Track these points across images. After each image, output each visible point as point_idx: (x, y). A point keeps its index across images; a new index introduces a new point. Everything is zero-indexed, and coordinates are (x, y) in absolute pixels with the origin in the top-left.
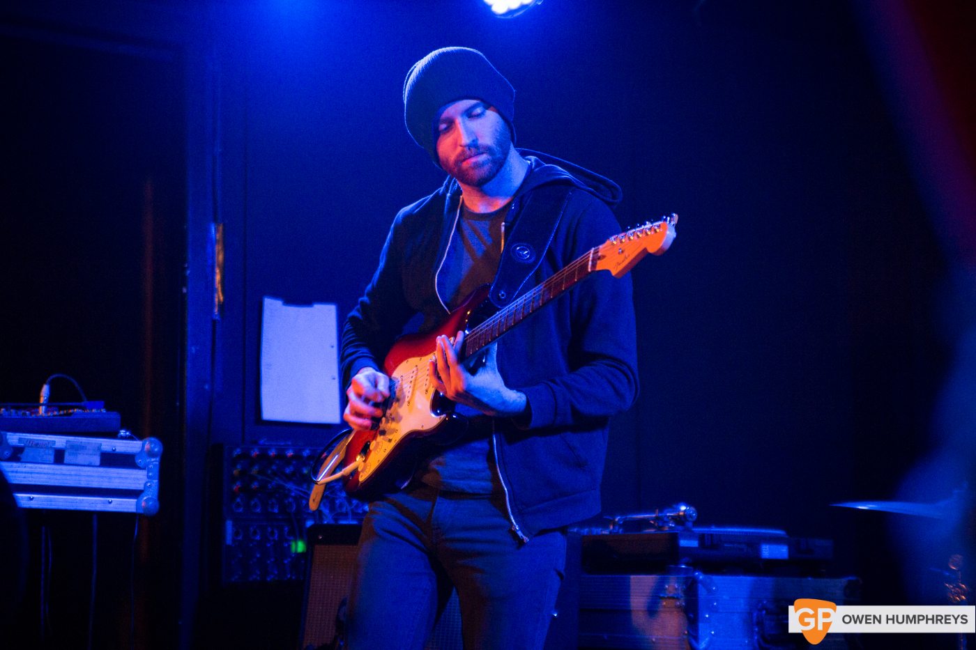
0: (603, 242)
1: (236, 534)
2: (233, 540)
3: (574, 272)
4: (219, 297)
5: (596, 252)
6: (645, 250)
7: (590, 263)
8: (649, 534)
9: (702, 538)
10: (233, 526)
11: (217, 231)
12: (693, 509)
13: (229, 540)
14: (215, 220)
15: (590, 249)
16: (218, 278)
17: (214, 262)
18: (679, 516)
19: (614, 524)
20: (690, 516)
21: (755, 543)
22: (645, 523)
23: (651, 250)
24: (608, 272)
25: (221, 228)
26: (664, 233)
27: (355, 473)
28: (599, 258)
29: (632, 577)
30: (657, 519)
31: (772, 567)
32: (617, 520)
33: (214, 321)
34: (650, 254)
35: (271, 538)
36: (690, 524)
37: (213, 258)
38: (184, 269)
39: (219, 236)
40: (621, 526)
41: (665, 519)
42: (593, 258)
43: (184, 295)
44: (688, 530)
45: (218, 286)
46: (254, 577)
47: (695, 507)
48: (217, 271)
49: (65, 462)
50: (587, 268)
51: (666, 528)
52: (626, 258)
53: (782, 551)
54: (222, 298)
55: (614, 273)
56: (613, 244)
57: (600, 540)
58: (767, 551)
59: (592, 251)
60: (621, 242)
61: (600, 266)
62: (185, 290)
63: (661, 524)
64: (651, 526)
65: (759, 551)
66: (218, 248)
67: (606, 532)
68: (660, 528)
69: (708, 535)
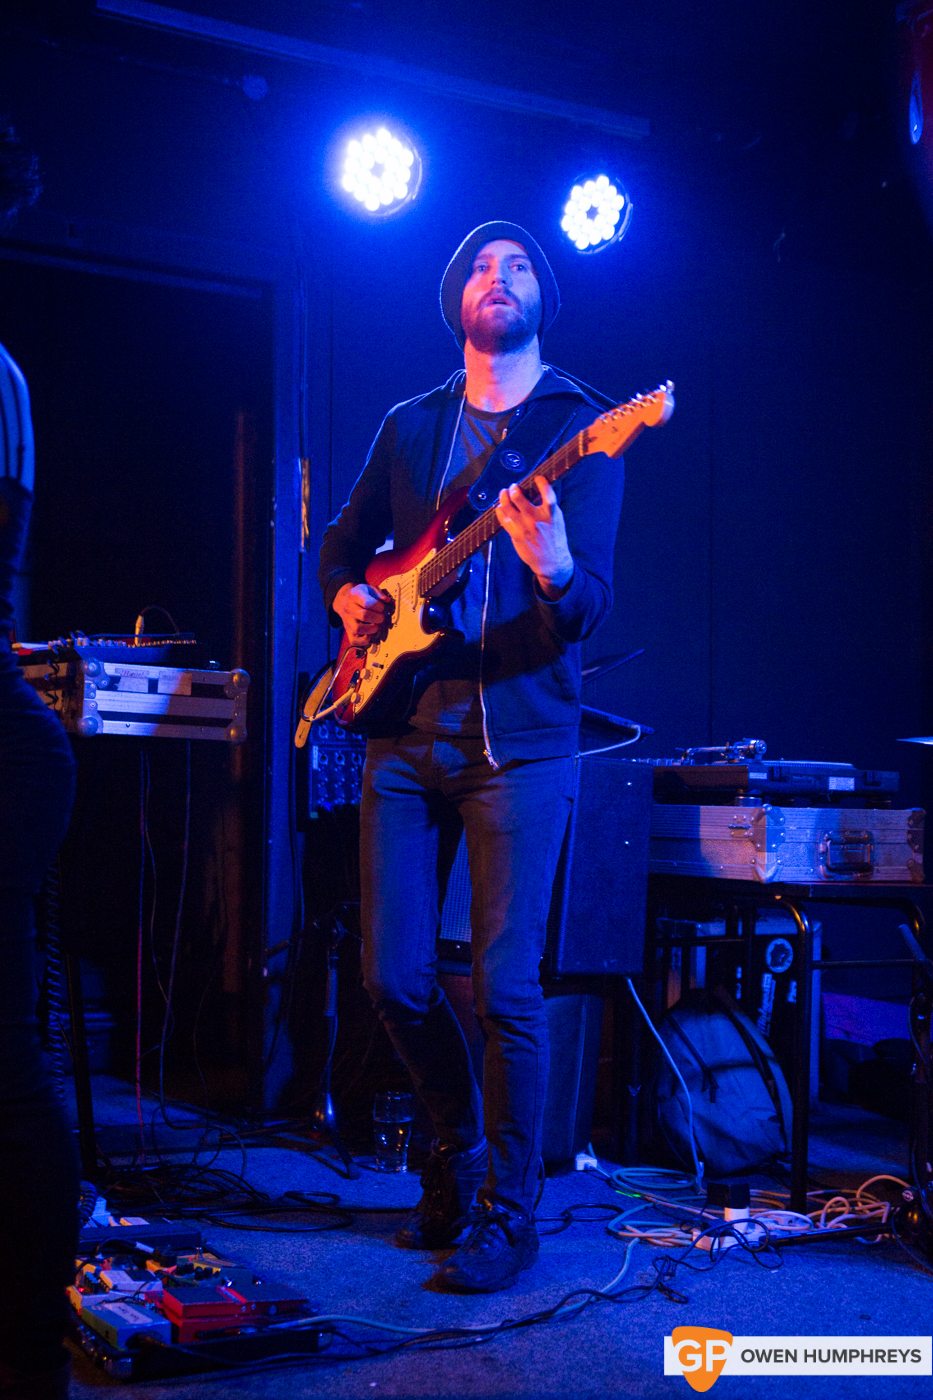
0: (591, 422)
1: (322, 758)
2: (320, 765)
3: (563, 460)
4: (305, 530)
5: (586, 434)
6: (643, 425)
7: (581, 447)
8: (719, 766)
9: (771, 771)
10: (319, 751)
11: (303, 466)
12: (762, 742)
13: (315, 765)
14: (302, 456)
15: (578, 431)
16: (304, 511)
17: (300, 496)
18: (749, 749)
19: (686, 756)
20: (760, 749)
21: (823, 776)
22: (715, 756)
23: (651, 422)
24: (602, 454)
25: (307, 463)
26: (661, 404)
27: (347, 705)
28: (590, 441)
29: (702, 807)
30: (727, 751)
31: (840, 799)
32: (688, 751)
33: (301, 554)
34: (649, 428)
35: (356, 763)
36: (760, 757)
37: (300, 493)
38: (272, 504)
39: (305, 472)
40: (691, 757)
41: (736, 752)
42: (584, 441)
43: (271, 529)
44: (758, 763)
45: (304, 518)
46: (340, 799)
47: (766, 741)
48: (304, 505)
49: (159, 691)
50: (578, 453)
51: (736, 761)
52: (621, 436)
53: (849, 784)
54: (307, 532)
55: (610, 453)
56: (604, 423)
57: (671, 773)
58: (834, 784)
59: (581, 433)
60: (613, 419)
61: (593, 448)
62: (272, 524)
63: (731, 757)
64: (722, 759)
65: (827, 783)
66: (305, 482)
67: (678, 764)
68: (730, 761)
69: (777, 767)
